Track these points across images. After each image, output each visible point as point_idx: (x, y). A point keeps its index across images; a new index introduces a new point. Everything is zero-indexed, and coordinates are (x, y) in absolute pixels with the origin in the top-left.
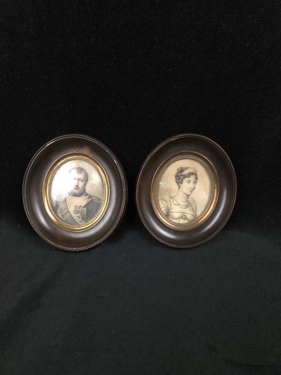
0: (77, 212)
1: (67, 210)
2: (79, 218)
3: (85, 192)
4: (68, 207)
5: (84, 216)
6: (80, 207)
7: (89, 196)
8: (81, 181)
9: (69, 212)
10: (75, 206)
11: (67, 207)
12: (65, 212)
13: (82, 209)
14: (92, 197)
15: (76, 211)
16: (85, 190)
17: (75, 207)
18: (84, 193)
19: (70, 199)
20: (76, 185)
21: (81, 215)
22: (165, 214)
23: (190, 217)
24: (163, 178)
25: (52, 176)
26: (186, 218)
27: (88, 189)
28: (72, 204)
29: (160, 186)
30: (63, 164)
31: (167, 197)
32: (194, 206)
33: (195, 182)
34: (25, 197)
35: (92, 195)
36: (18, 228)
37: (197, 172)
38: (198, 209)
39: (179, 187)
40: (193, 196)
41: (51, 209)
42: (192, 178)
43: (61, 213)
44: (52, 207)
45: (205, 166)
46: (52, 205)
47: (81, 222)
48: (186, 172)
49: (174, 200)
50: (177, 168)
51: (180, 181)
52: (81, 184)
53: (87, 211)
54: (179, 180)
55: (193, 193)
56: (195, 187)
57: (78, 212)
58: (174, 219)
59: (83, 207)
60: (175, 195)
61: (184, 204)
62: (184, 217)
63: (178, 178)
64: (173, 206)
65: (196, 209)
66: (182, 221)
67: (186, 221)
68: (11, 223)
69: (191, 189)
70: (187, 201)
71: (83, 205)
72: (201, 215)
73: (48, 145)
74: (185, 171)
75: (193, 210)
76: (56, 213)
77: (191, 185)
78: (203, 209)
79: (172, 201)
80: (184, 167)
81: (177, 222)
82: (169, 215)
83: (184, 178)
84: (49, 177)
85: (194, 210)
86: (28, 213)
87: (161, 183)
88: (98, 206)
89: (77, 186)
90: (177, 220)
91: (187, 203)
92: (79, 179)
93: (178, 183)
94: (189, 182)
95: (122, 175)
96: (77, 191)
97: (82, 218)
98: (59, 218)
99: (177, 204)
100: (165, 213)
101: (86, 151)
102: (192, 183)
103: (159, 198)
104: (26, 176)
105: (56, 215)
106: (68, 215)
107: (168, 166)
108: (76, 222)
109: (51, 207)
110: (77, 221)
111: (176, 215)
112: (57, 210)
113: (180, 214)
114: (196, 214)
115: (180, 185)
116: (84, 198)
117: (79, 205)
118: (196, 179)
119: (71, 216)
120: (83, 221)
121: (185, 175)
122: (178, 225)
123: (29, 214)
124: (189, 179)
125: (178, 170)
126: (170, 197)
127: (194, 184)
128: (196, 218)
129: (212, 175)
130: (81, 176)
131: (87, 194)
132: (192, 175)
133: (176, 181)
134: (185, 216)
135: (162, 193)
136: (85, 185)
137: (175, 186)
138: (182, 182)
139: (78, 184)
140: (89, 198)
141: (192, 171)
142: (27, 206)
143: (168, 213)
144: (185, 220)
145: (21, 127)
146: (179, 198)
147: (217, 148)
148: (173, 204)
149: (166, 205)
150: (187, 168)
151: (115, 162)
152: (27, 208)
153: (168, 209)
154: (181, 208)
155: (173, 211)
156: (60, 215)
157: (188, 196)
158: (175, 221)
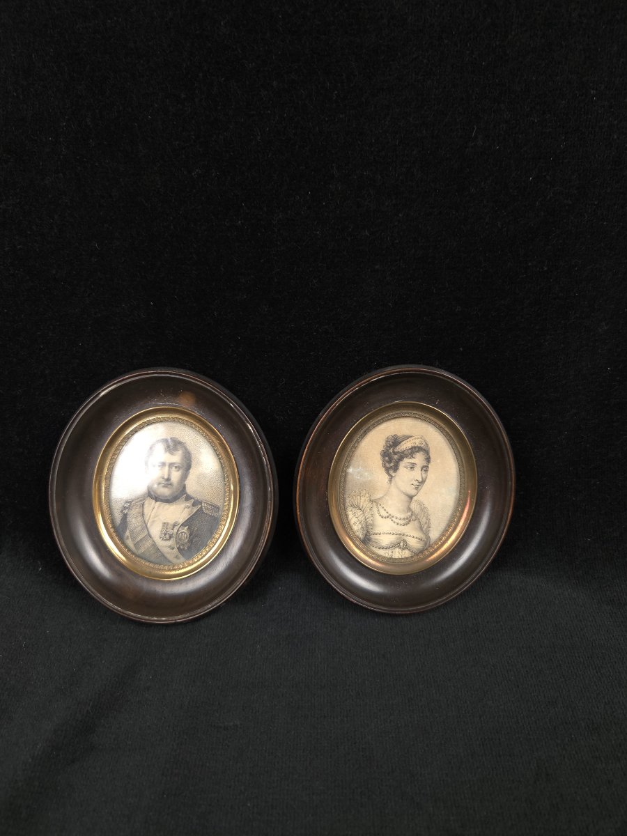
0: (167, 536)
1: (146, 533)
2: (173, 549)
3: (186, 493)
4: (149, 525)
5: (183, 545)
6: (174, 526)
7: (193, 500)
8: (176, 467)
9: (150, 537)
10: (165, 523)
11: (146, 526)
12: (143, 536)
13: (178, 530)
14: (201, 503)
15: (165, 534)
16: (184, 487)
17: (163, 526)
18: (183, 495)
19: (151, 508)
20: (166, 477)
21: (177, 543)
22: (360, 539)
23: (414, 543)
24: (355, 458)
25: (112, 459)
26: (406, 547)
27: (192, 486)
28: (155, 519)
29: (349, 477)
30: (136, 432)
31: (363, 501)
32: (424, 520)
33: (425, 469)
34: (55, 508)
35: (199, 498)
36: (38, 570)
37: (430, 446)
38: (432, 526)
39: (391, 477)
40: (421, 497)
41: (112, 530)
42: (419, 459)
43: (133, 540)
44: (114, 527)
45: (447, 432)
46: (113, 522)
47: (177, 557)
48: (406, 445)
49: (380, 507)
50: (385, 438)
51: (392, 464)
52: (176, 476)
53: (190, 535)
54: (390, 462)
55: (422, 490)
56: (426, 478)
57: (170, 537)
58: (379, 548)
59: (182, 525)
60: (381, 496)
61: (403, 516)
62: (402, 544)
63: (387, 458)
64: (379, 521)
65: (429, 527)
66: (398, 554)
67: (406, 554)
68: (22, 561)
69: (416, 483)
70: (409, 509)
71: (181, 521)
72: (440, 539)
73: (103, 394)
74: (403, 443)
75: (421, 528)
76: (121, 539)
77: (417, 474)
78: (443, 526)
79: (375, 509)
80: (400, 434)
81: (387, 555)
82: (369, 540)
83: (401, 459)
84: (106, 460)
85: (424, 529)
86: (61, 544)
87: (350, 470)
88: (215, 523)
89: (168, 479)
90: (387, 551)
91: (409, 514)
92: (171, 465)
93: (387, 470)
94: (412, 468)
95: (264, 456)
96: (166, 492)
97: (179, 548)
98: (129, 550)
99: (386, 515)
100: (361, 535)
101: (185, 402)
102: (417, 470)
103: (348, 503)
104: (55, 462)
105: (123, 543)
106: (148, 544)
107: (365, 433)
108: (165, 558)
109: (110, 526)
110: (168, 556)
111: (386, 540)
112: (125, 532)
113: (394, 536)
114: (428, 538)
115: (393, 475)
116: (183, 506)
117: (171, 522)
118: (428, 460)
119: (154, 545)
120: (180, 556)
121: (403, 452)
122: (390, 561)
123: (63, 544)
124: (412, 461)
125: (387, 442)
126: (371, 501)
127: (423, 472)
128: (427, 545)
129: (462, 454)
130: (177, 458)
131: (188, 498)
132: (417, 452)
133: (384, 466)
134: (404, 541)
135: (353, 493)
136: (184, 477)
137: (381, 476)
138: (396, 468)
139: (169, 475)
140: (194, 505)
141: (417, 442)
142: (58, 528)
143: (366, 535)
144: (404, 551)
145: (43, 352)
146: (390, 502)
147: (471, 395)
148: (377, 516)
149: (361, 518)
150: (407, 437)
151: (250, 428)
152: (59, 532)
153: (367, 526)
154: (395, 525)
155: (377, 530)
156: (130, 543)
157: (411, 497)
158: (382, 552)
